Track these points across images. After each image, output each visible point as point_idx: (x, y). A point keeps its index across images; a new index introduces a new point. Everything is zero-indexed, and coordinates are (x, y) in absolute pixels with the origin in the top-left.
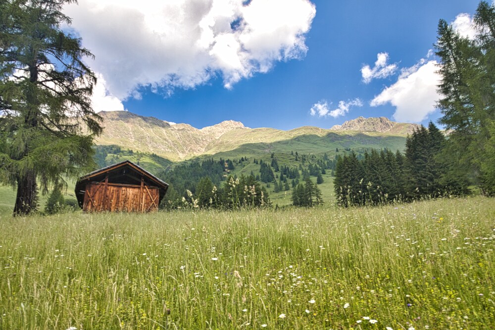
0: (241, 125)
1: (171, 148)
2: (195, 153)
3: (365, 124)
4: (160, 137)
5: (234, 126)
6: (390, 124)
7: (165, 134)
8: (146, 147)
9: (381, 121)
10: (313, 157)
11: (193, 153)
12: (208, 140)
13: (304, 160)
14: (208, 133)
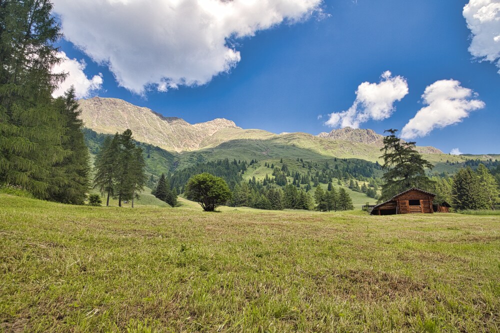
0: (233, 124)
1: (166, 141)
2: (190, 148)
3: (352, 134)
4: (156, 129)
5: (227, 125)
6: (376, 137)
7: (160, 126)
8: (142, 138)
9: (368, 133)
10: (316, 165)
11: (188, 148)
12: (202, 137)
13: (310, 167)
14: (201, 130)
